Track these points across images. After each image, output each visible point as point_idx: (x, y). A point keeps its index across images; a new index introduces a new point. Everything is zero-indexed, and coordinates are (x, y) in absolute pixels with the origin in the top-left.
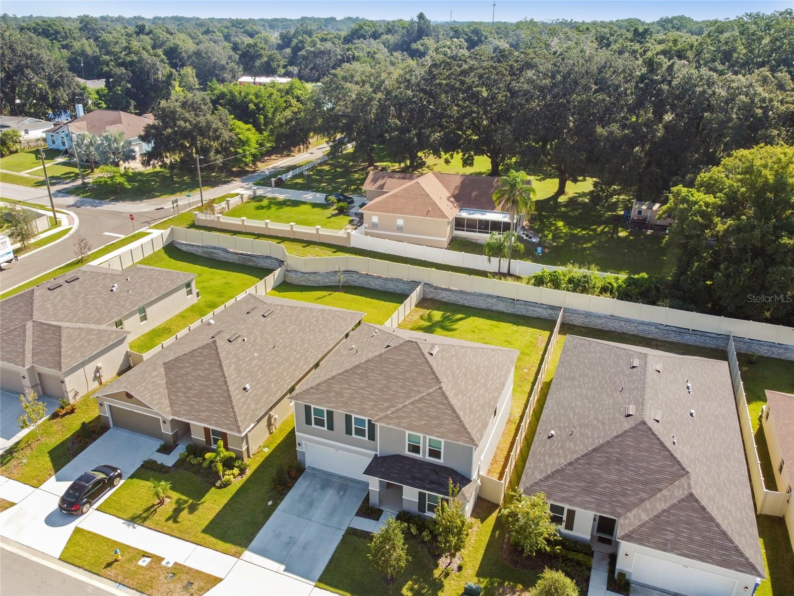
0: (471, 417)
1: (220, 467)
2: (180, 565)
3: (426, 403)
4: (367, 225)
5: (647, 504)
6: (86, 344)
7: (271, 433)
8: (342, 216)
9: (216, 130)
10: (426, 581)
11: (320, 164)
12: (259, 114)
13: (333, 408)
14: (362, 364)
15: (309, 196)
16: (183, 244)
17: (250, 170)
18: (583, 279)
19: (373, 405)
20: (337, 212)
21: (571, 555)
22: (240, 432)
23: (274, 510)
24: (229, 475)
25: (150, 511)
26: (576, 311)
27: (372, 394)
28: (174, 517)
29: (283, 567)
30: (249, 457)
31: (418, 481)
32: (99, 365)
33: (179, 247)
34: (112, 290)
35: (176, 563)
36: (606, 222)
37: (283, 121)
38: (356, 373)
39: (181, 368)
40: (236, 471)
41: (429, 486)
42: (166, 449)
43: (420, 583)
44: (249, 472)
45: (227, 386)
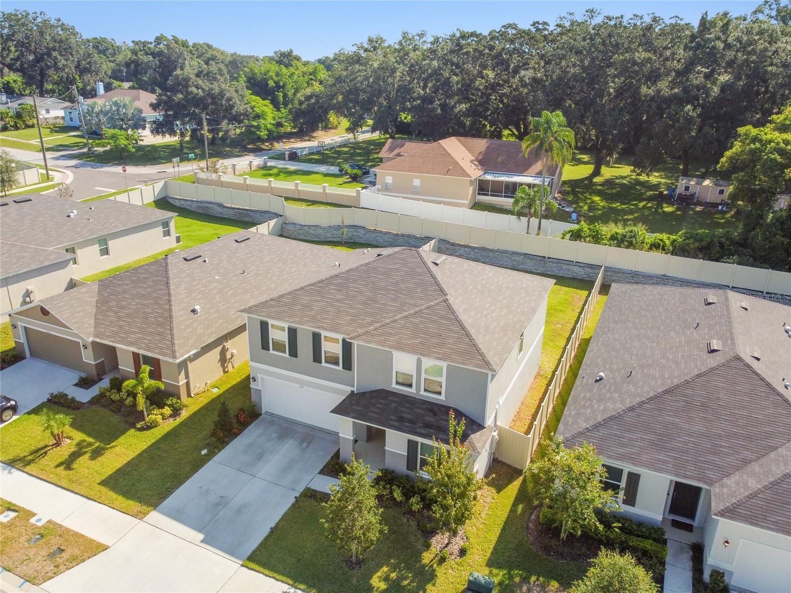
0: (488, 338)
1: (141, 401)
2: (55, 524)
3: (424, 318)
4: (380, 187)
5: (756, 467)
6: (14, 261)
7: (225, 372)
8: (355, 183)
9: (229, 99)
10: (409, 568)
11: (340, 146)
12: (278, 92)
13: (299, 323)
14: (342, 273)
15: (323, 168)
16: (176, 199)
17: (266, 148)
18: (629, 234)
19: (351, 320)
20: (350, 180)
21: (634, 541)
22: (174, 357)
23: (208, 461)
24: (155, 415)
25: (40, 452)
26: (620, 269)
27: (351, 307)
28: (68, 464)
29: (201, 536)
30: (189, 395)
31: (406, 424)
32: (30, 288)
33: (173, 202)
34: (69, 216)
35: (50, 522)
36: (649, 199)
37: (303, 99)
38: (333, 284)
39: (120, 285)
40: (167, 411)
41: (423, 431)
42: (84, 383)
43: (400, 571)
44: (185, 414)
45: (171, 306)
